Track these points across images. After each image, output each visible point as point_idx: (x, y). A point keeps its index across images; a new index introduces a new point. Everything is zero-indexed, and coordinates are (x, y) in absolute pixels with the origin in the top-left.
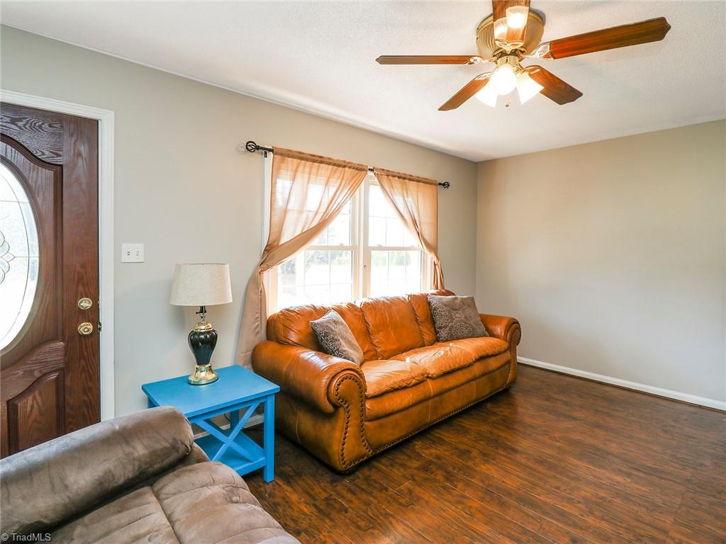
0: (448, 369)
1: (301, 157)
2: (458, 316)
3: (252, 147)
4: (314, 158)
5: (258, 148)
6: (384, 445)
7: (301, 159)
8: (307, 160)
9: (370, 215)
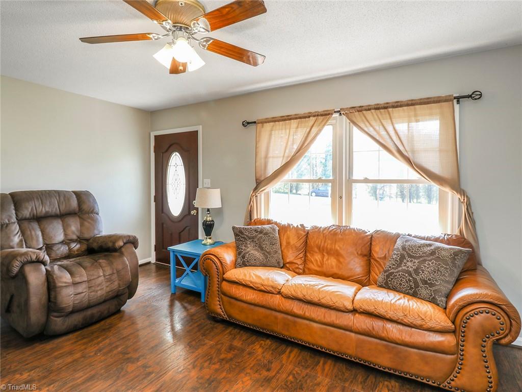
0: (316, 300)
1: (275, 120)
2: (410, 265)
3: (246, 124)
4: (283, 118)
5: (248, 123)
6: (233, 318)
7: (275, 121)
8: (279, 121)
9: (354, 151)
